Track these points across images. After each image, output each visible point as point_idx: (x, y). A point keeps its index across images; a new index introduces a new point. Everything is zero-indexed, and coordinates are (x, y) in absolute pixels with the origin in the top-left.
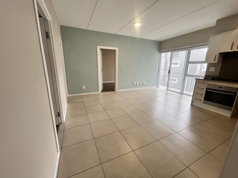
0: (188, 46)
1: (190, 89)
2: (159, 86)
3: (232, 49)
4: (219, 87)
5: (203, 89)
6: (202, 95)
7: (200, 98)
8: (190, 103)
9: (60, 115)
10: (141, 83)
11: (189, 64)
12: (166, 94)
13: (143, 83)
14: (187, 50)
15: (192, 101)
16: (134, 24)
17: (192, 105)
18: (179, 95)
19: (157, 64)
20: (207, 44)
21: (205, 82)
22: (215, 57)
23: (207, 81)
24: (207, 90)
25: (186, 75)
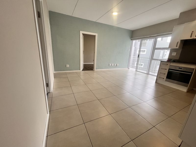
0: (156, 34)
1: (154, 71)
2: (130, 68)
3: (191, 37)
4: (179, 68)
5: (166, 69)
6: (165, 74)
7: (163, 77)
8: (155, 81)
9: (48, 85)
10: (115, 65)
11: (155, 50)
12: (136, 74)
13: (117, 65)
14: (154, 38)
15: (157, 79)
16: (112, 12)
17: (156, 82)
18: (145, 75)
19: (129, 50)
20: (171, 34)
21: (168, 64)
22: (177, 43)
23: (170, 63)
24: (170, 70)
25: (152, 58)
